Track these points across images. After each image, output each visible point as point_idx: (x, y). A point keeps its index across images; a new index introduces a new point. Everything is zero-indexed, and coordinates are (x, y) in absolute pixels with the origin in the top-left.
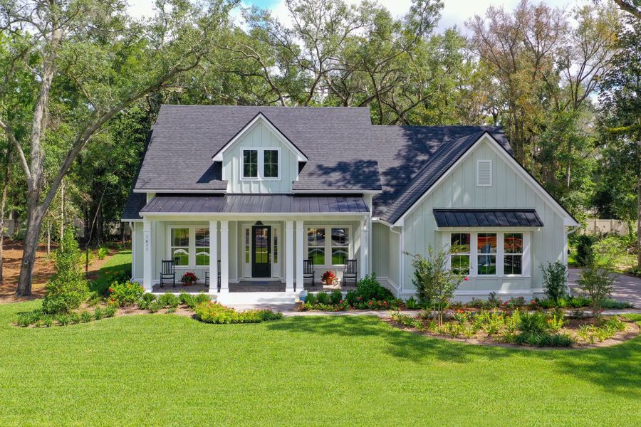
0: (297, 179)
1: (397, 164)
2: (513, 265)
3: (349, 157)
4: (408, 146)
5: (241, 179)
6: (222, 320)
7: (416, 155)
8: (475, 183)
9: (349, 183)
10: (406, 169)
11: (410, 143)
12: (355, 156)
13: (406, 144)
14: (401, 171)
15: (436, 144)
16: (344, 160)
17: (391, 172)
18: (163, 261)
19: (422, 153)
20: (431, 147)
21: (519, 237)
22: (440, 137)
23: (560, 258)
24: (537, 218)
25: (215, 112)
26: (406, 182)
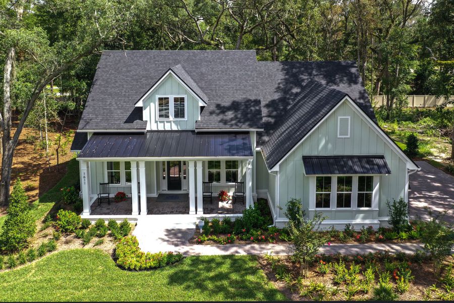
0: (199, 119)
1: (276, 96)
2: (365, 200)
3: (239, 97)
4: (285, 79)
5: (157, 120)
6: (132, 267)
7: (291, 88)
8: (337, 135)
9: (239, 122)
10: (283, 100)
11: (287, 77)
12: (244, 96)
13: (283, 77)
14: (280, 103)
15: (306, 77)
16: (236, 99)
17: (272, 105)
18: (100, 184)
19: (296, 86)
20: (303, 80)
21: (370, 179)
22: (309, 71)
23: (402, 195)
24: (385, 165)
25: (141, 57)
26: (283, 113)
